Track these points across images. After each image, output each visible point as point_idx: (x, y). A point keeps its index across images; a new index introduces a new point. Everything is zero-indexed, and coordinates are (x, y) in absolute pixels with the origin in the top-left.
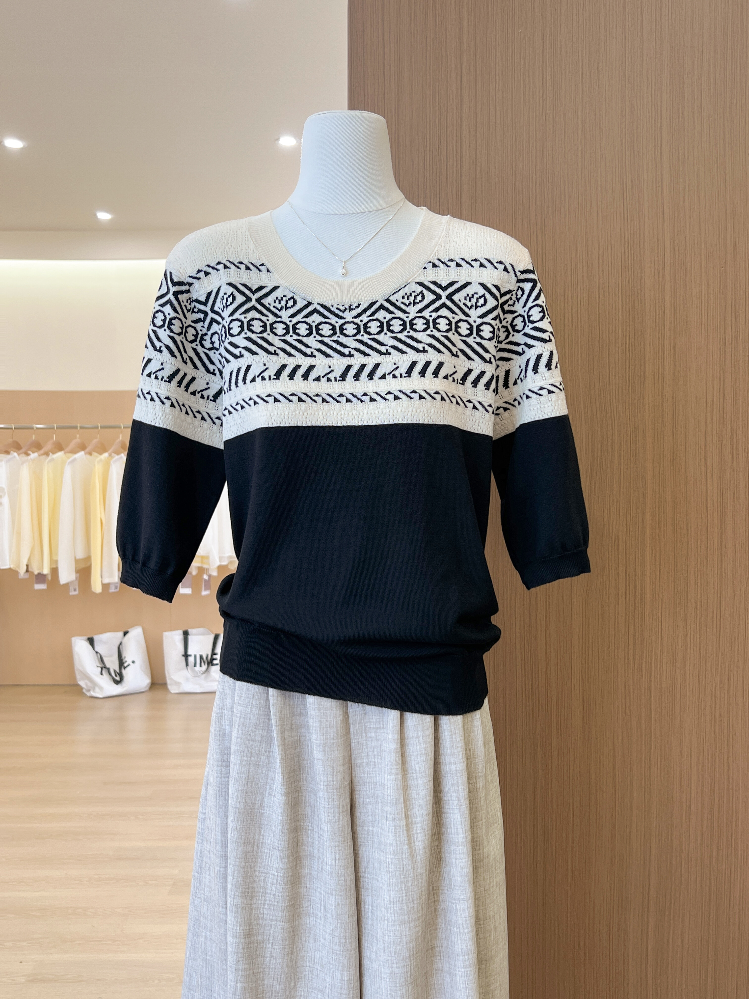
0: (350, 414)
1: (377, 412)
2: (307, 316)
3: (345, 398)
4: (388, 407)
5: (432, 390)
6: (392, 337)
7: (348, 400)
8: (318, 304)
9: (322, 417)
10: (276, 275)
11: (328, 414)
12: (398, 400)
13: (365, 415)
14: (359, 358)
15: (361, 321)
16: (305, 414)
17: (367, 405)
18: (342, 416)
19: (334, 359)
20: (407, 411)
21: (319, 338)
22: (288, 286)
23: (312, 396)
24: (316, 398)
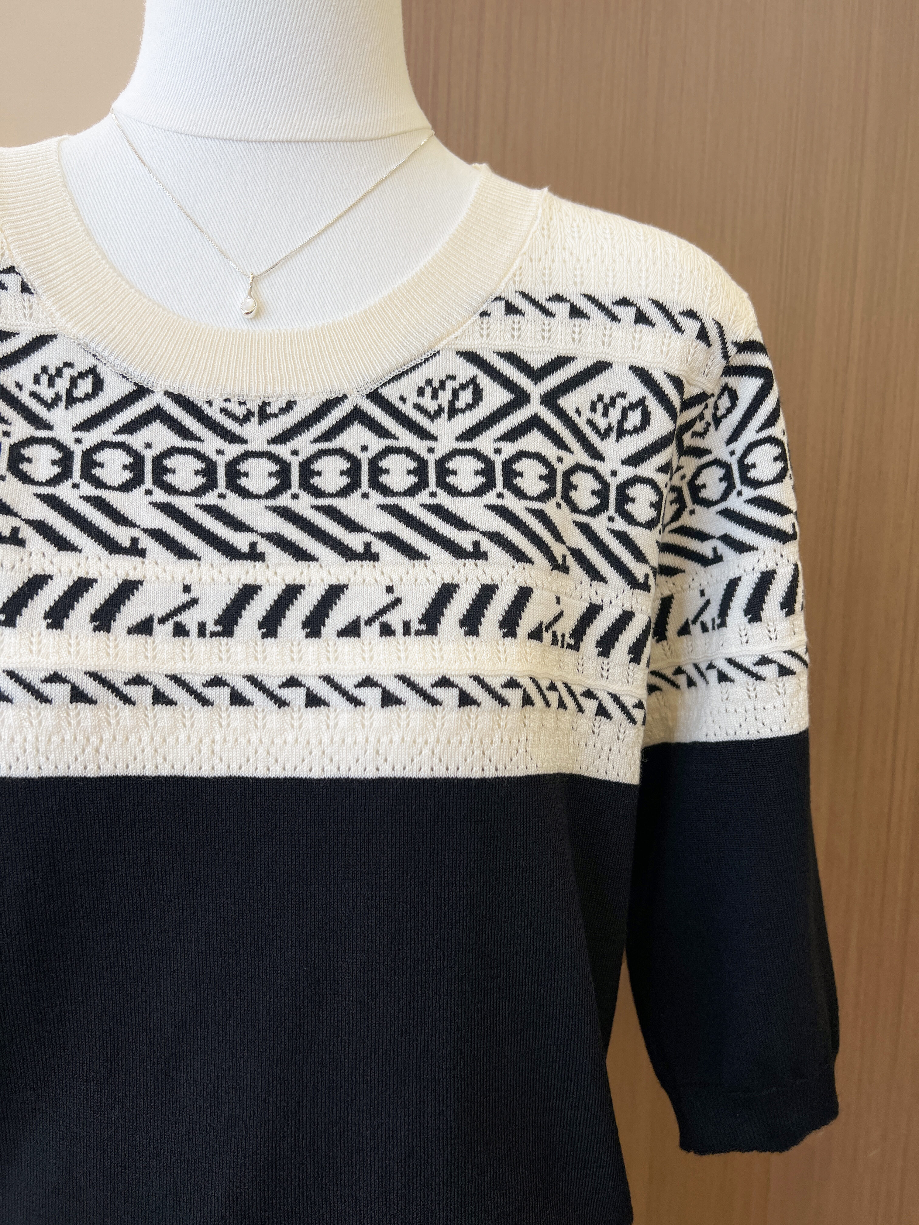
0: (242, 740)
1: (326, 740)
2: (131, 428)
3: (226, 691)
4: (363, 726)
5: (499, 676)
6: (383, 507)
7: (237, 699)
8: (167, 393)
9: (149, 750)
10: (49, 303)
11: (171, 740)
12: (395, 708)
13: (287, 747)
14: (280, 564)
15: (295, 453)
16: (94, 739)
17: (296, 716)
18: (217, 748)
19: (202, 562)
20: (420, 740)
21: (160, 496)
22: (81, 336)
23: (119, 684)
24: (132, 691)
